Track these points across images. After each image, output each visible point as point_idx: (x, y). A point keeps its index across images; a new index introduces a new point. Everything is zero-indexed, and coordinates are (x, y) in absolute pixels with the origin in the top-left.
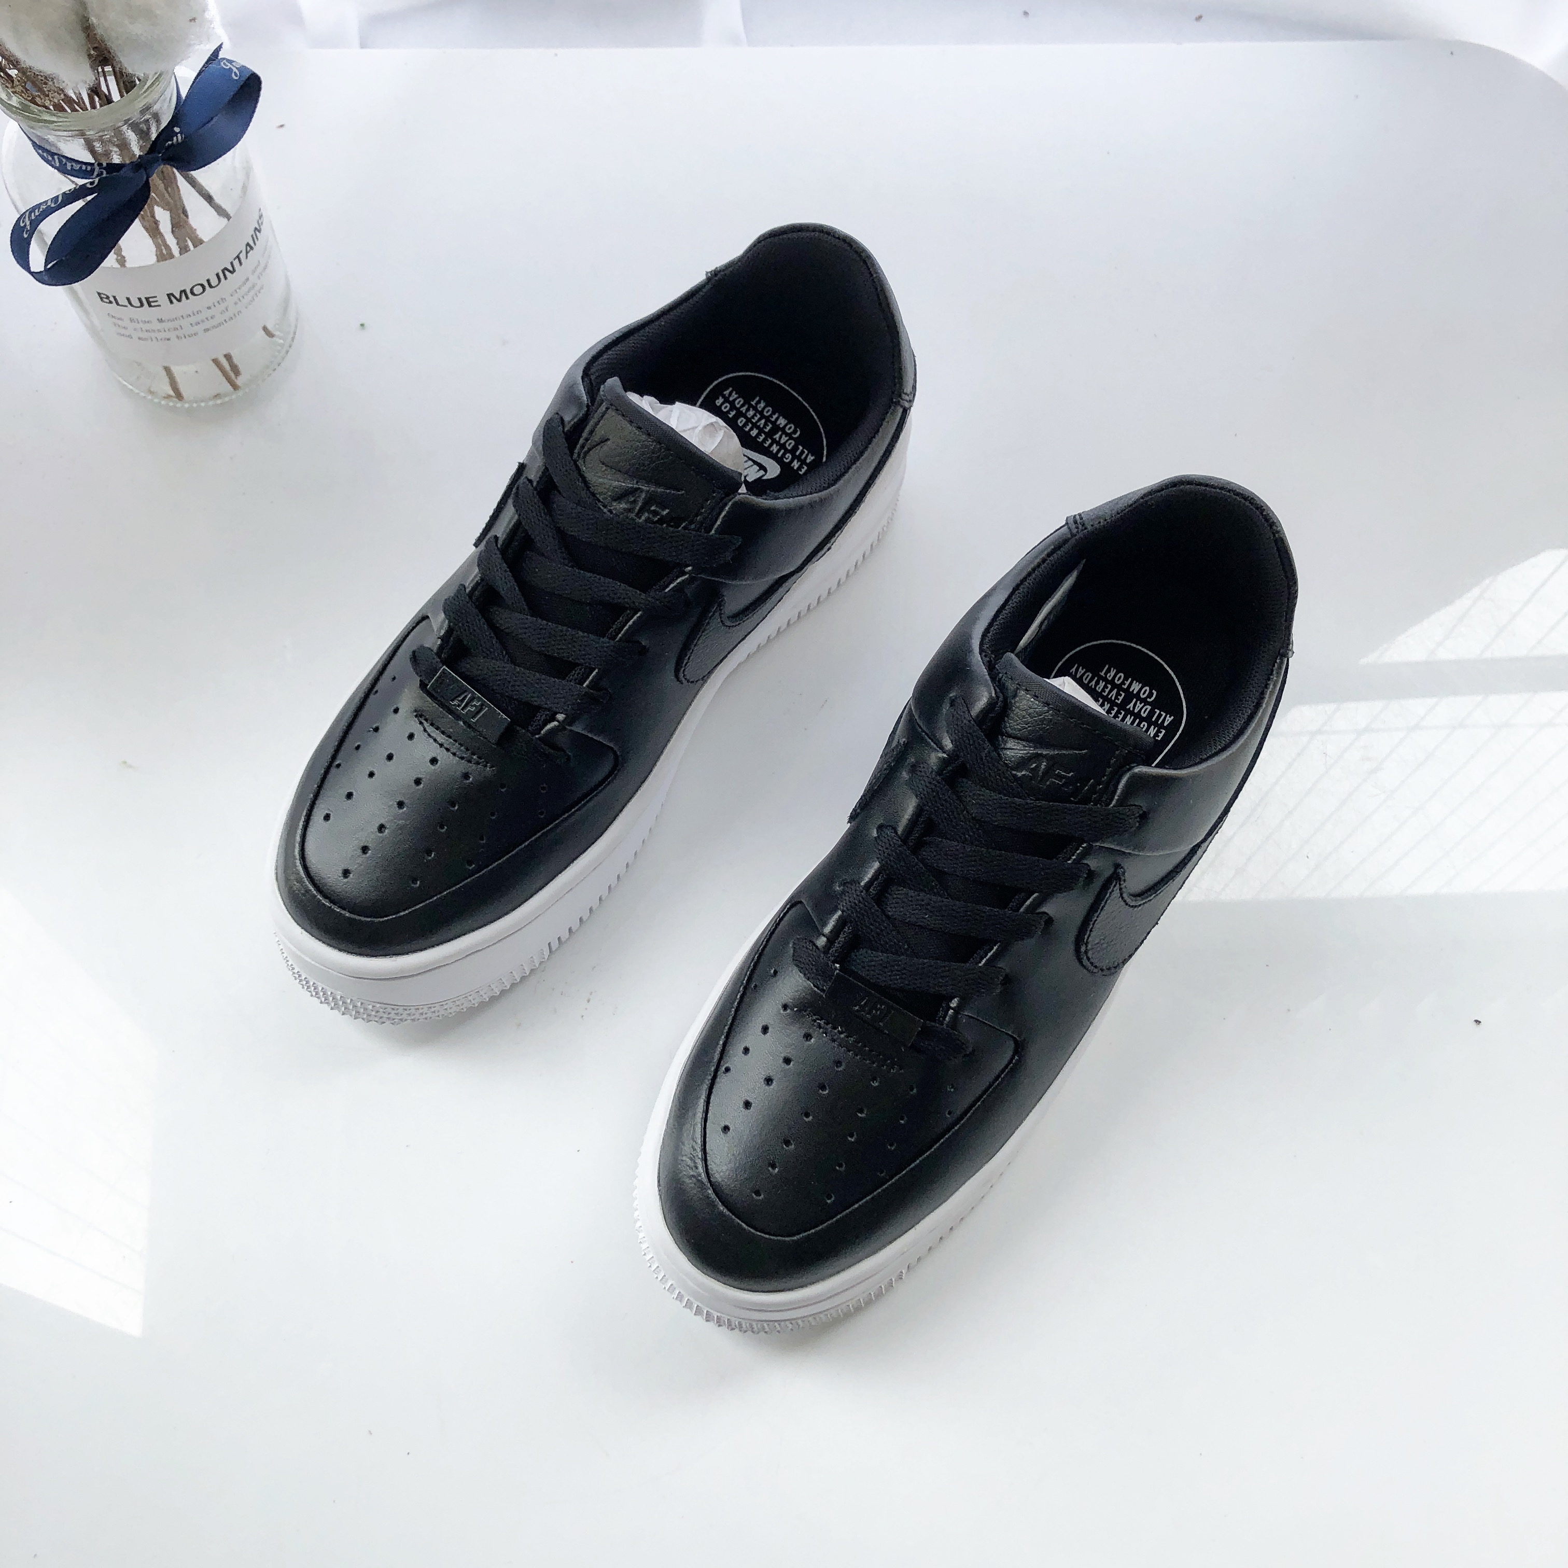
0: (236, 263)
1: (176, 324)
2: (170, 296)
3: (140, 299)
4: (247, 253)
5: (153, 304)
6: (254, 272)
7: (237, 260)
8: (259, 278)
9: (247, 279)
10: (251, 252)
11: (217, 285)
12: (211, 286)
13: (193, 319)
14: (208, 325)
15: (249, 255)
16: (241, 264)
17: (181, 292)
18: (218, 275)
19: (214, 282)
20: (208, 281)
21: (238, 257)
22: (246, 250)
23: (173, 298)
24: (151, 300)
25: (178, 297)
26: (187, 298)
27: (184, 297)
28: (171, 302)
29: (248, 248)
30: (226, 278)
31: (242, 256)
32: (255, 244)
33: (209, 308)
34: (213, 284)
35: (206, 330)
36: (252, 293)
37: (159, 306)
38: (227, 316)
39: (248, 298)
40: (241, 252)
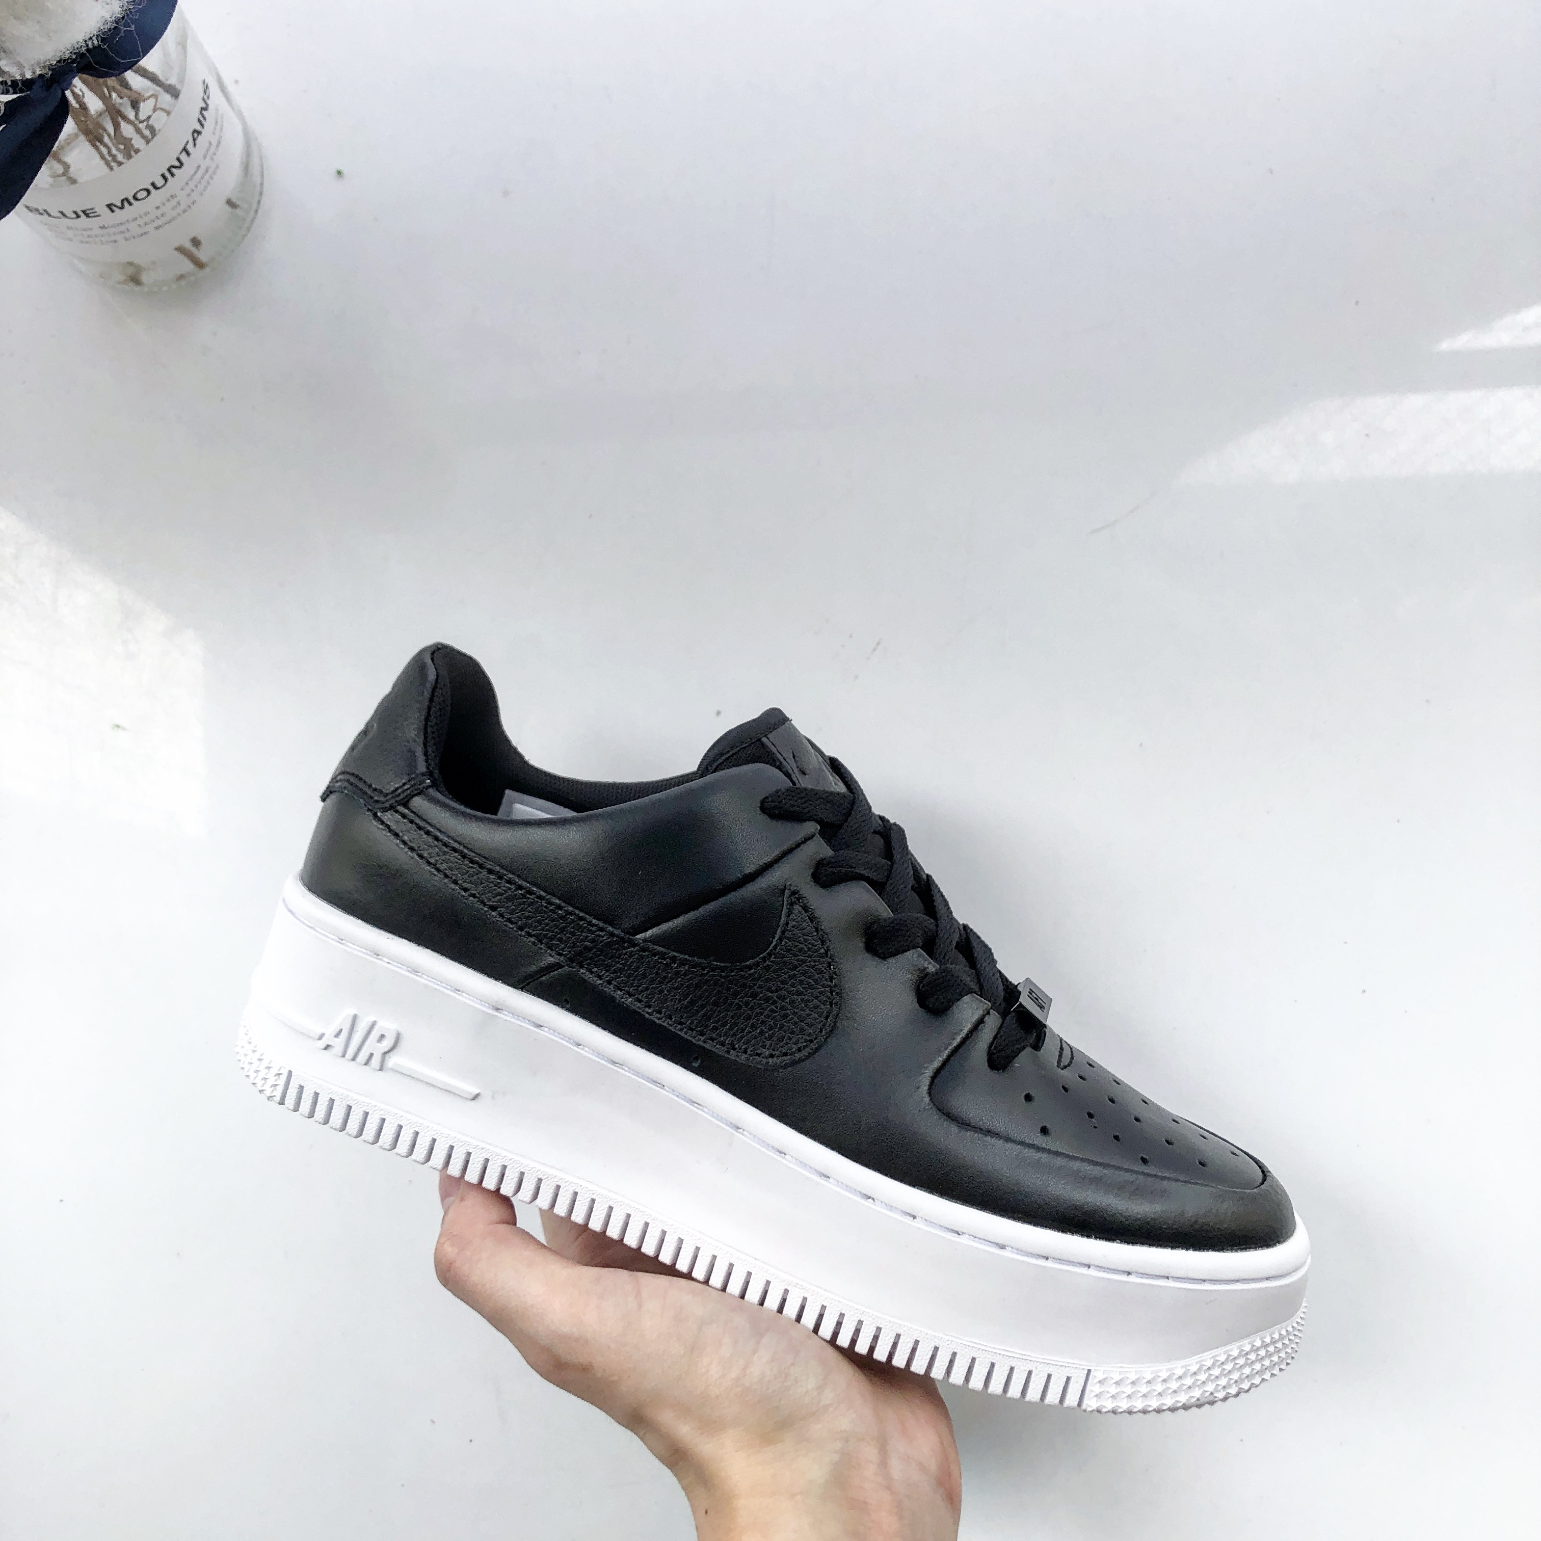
0: (183, 157)
1: (122, 228)
2: (109, 206)
3: (75, 212)
4: (194, 140)
5: (91, 215)
6: (205, 157)
7: (184, 153)
8: (212, 159)
9: (199, 167)
10: (200, 137)
11: (164, 186)
12: (156, 188)
13: (140, 221)
14: (158, 223)
15: (197, 142)
16: (188, 154)
17: (123, 201)
18: (163, 176)
19: (160, 182)
20: (153, 184)
21: (185, 150)
22: (193, 136)
23: (114, 208)
24: (88, 212)
25: (119, 204)
26: (130, 204)
27: (126, 204)
28: (113, 211)
29: (196, 135)
30: (172, 175)
31: (190, 147)
32: (202, 126)
33: (158, 208)
34: (159, 185)
35: (157, 228)
36: (207, 177)
37: (98, 216)
38: (180, 209)
39: (204, 182)
40: (187, 142)
